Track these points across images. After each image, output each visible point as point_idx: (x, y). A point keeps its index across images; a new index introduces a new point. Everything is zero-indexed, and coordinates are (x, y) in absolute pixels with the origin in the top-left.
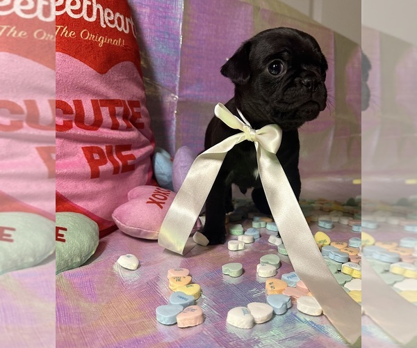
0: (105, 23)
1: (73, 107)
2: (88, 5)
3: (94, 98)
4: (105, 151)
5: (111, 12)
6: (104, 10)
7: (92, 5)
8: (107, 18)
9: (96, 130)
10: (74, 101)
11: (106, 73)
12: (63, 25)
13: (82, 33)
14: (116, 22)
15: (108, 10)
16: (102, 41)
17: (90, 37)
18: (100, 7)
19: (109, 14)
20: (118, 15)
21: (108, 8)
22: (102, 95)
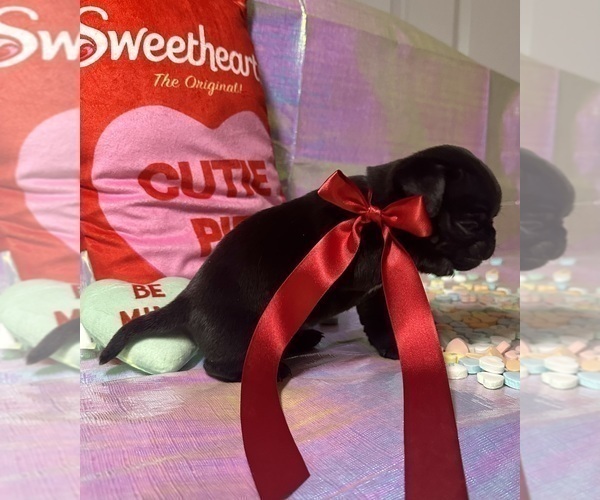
0: (216, 65)
1: (179, 171)
2: (194, 46)
3: (204, 159)
4: (219, 223)
5: (225, 52)
7: (199, 45)
8: (219, 60)
9: (208, 198)
10: (180, 164)
11: (217, 126)
13: (187, 80)
14: (231, 62)
15: (220, 49)
16: (212, 88)
17: (197, 84)
18: (210, 47)
19: (222, 55)
20: (234, 54)
21: (221, 45)
22: (214, 155)
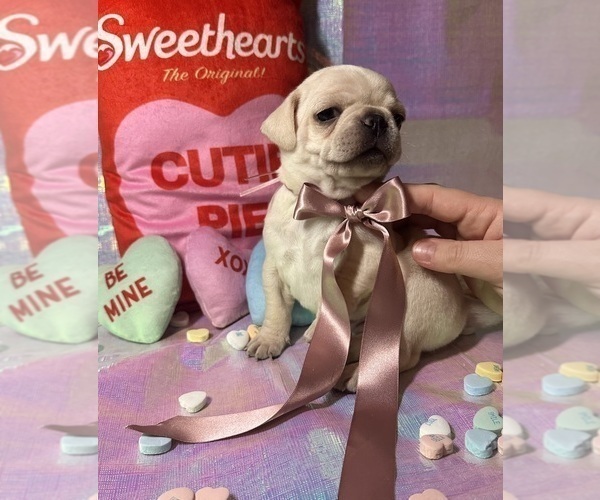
0: (234, 52)
1: (187, 158)
2: (210, 37)
3: (214, 146)
4: (227, 210)
5: (249, 37)
6: (235, 36)
7: (216, 34)
8: (238, 45)
9: (217, 185)
10: (189, 151)
11: (229, 113)
12: (173, 66)
13: (197, 72)
14: (256, 46)
15: (243, 35)
16: (225, 76)
17: (209, 74)
18: (230, 34)
19: (244, 40)
20: (260, 37)
21: (245, 30)
